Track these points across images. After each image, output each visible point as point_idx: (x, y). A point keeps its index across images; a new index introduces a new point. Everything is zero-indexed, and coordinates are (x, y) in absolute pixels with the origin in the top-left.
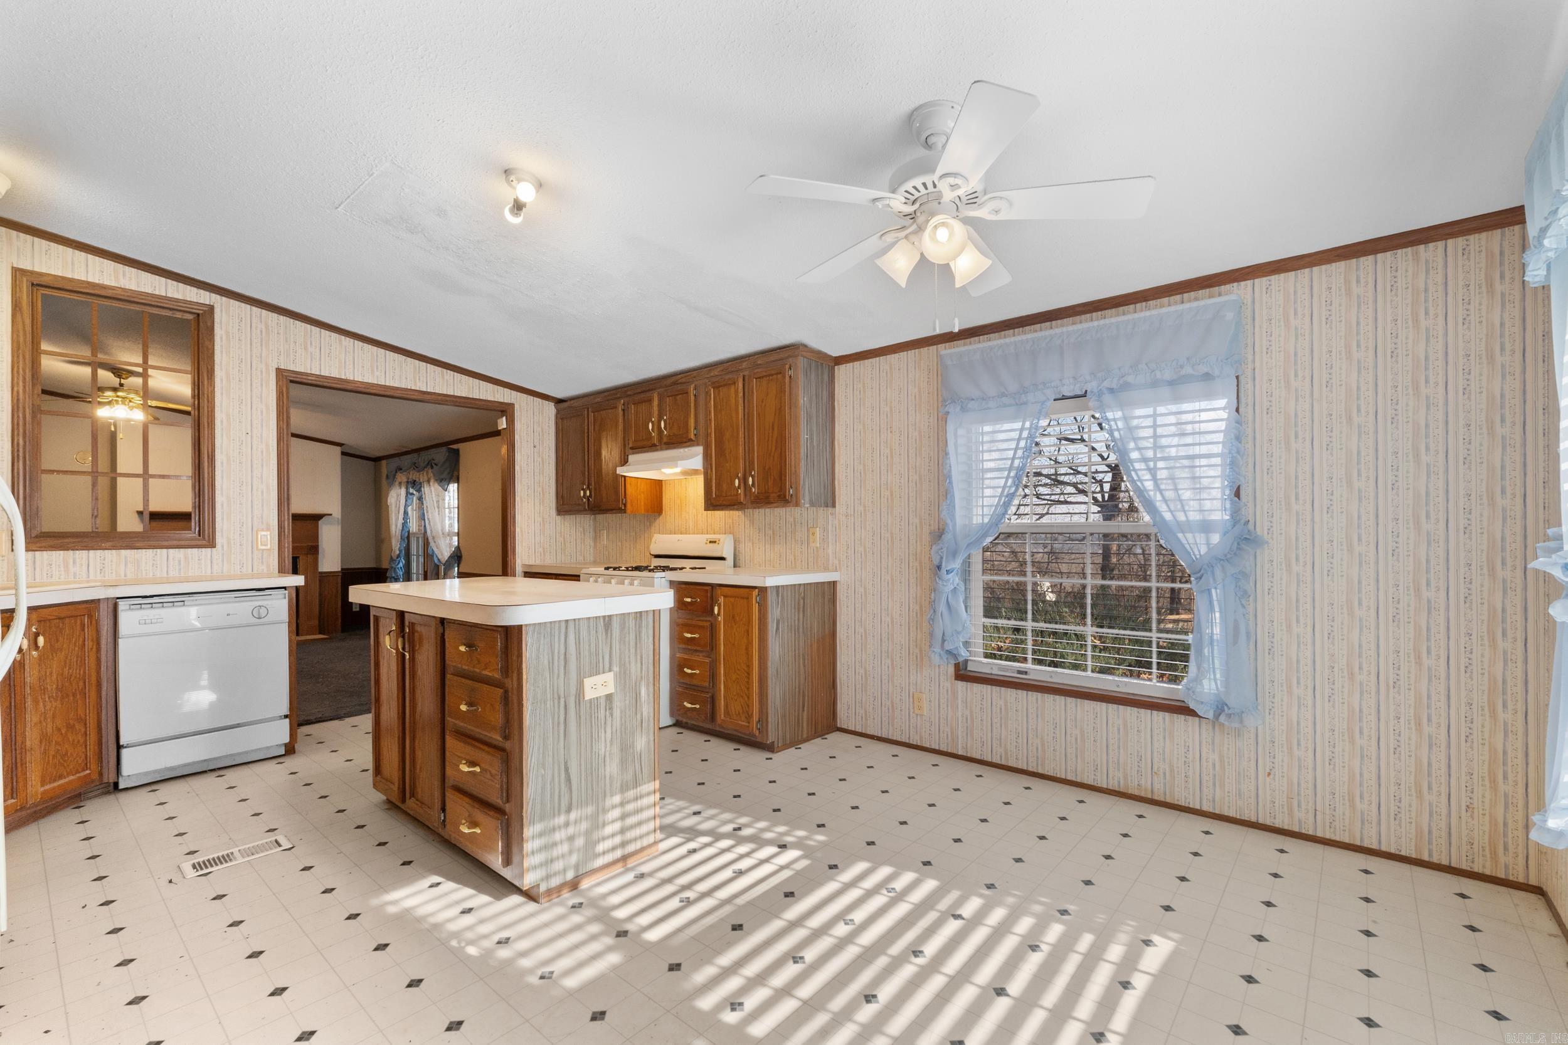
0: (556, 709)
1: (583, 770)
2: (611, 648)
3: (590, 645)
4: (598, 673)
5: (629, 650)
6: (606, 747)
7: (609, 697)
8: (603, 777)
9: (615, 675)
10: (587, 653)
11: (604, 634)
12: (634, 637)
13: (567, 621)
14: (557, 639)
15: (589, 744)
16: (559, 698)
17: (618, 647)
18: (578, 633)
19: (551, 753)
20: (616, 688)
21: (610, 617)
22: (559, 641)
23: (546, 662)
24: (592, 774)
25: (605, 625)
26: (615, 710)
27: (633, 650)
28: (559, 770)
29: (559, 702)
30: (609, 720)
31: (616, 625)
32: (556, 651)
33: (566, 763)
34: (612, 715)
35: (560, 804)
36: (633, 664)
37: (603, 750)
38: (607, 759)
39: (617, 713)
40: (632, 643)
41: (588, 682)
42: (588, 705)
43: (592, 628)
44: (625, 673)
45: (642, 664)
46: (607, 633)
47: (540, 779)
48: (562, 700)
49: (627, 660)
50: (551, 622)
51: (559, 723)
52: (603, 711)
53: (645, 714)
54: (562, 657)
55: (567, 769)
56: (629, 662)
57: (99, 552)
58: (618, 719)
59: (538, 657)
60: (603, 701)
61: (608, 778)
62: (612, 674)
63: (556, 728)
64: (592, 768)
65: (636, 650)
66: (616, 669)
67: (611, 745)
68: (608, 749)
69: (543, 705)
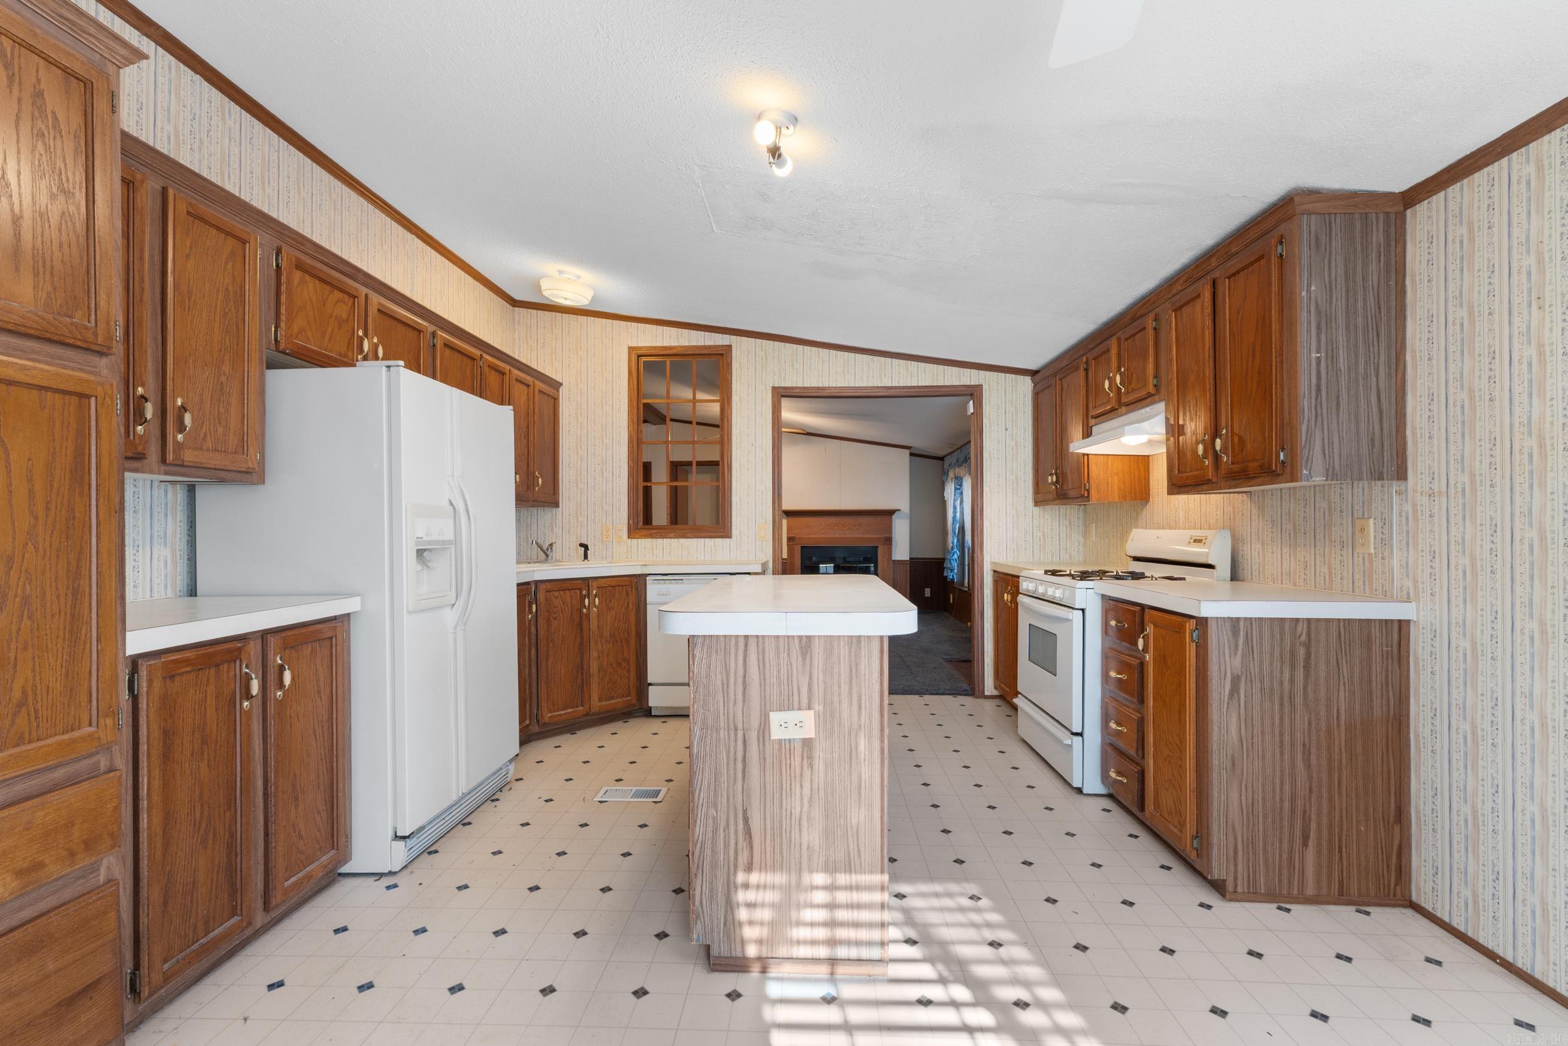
0: (732, 743)
1: (768, 828)
2: (811, 678)
3: (779, 671)
4: (790, 708)
5: (839, 686)
6: (802, 807)
7: (807, 743)
8: (797, 846)
9: (817, 716)
10: (774, 681)
11: (800, 659)
12: (847, 669)
13: (746, 637)
14: (733, 658)
15: (777, 796)
16: (736, 729)
17: (821, 679)
18: (762, 653)
19: (725, 794)
20: (817, 732)
21: (809, 638)
22: (736, 656)
23: (719, 682)
24: (781, 835)
25: (801, 647)
26: (816, 762)
27: (845, 688)
28: (736, 817)
29: (736, 735)
30: (807, 772)
31: (818, 650)
32: (732, 672)
33: (745, 812)
34: (811, 766)
35: (736, 859)
36: (845, 706)
37: (798, 809)
38: (804, 822)
39: (819, 765)
40: (844, 676)
41: (775, 718)
42: (776, 747)
43: (781, 649)
44: (832, 715)
45: (860, 707)
46: (804, 658)
47: (710, 821)
48: (740, 733)
49: (836, 699)
50: (725, 636)
51: (735, 760)
52: (798, 759)
53: (865, 777)
54: (740, 680)
55: (746, 820)
56: (840, 702)
58: (822, 775)
59: (708, 676)
60: (798, 747)
61: (804, 847)
62: (812, 712)
63: (732, 765)
64: (781, 827)
65: (850, 687)
66: (818, 707)
67: (810, 806)
68: (805, 809)
69: (714, 734)
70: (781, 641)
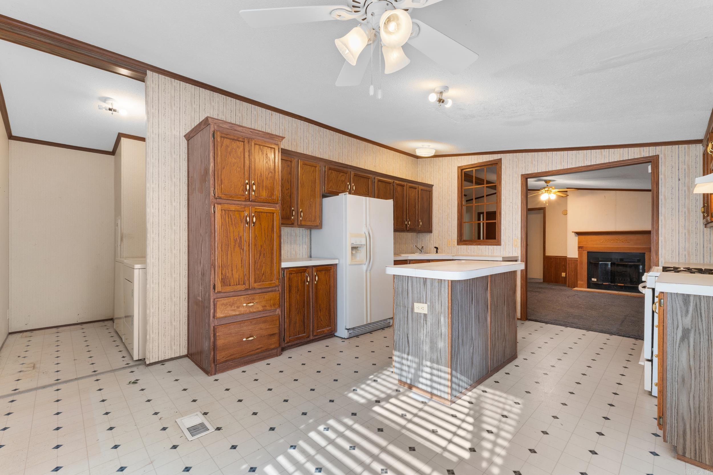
0: (404, 311)
1: (414, 342)
2: (426, 293)
3: (417, 289)
4: (420, 302)
5: (435, 297)
6: (423, 337)
7: (425, 315)
8: (422, 350)
9: (428, 306)
10: (416, 292)
11: (423, 286)
12: (438, 291)
13: (408, 277)
14: (404, 283)
15: (416, 332)
16: (405, 307)
17: (429, 293)
18: (412, 282)
19: (402, 327)
20: (428, 312)
21: (426, 278)
22: (405, 283)
23: (401, 291)
24: (417, 345)
25: (423, 282)
26: (428, 322)
27: (437, 297)
28: (405, 336)
29: (405, 309)
30: (425, 325)
31: (428, 283)
32: (404, 288)
33: (407, 335)
34: (426, 324)
35: (405, 350)
36: (437, 304)
37: (422, 337)
38: (424, 342)
39: (429, 324)
40: (437, 294)
41: (416, 305)
42: (416, 315)
43: (418, 282)
44: (433, 307)
45: (441, 305)
46: (424, 286)
47: (398, 336)
48: (406, 308)
49: (434, 301)
50: (402, 276)
51: (405, 317)
52: (422, 320)
53: (443, 331)
54: (406, 291)
55: (408, 337)
56: (435, 303)
57: (473, 246)
58: (429, 327)
59: (398, 288)
60: (422, 316)
61: (424, 351)
62: (426, 305)
63: (404, 318)
64: (417, 342)
65: (439, 298)
66: (429, 303)
67: (426, 337)
68: (424, 338)
69: (399, 308)
70: (418, 279)
